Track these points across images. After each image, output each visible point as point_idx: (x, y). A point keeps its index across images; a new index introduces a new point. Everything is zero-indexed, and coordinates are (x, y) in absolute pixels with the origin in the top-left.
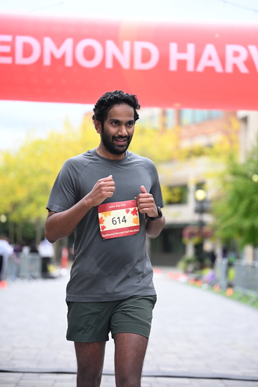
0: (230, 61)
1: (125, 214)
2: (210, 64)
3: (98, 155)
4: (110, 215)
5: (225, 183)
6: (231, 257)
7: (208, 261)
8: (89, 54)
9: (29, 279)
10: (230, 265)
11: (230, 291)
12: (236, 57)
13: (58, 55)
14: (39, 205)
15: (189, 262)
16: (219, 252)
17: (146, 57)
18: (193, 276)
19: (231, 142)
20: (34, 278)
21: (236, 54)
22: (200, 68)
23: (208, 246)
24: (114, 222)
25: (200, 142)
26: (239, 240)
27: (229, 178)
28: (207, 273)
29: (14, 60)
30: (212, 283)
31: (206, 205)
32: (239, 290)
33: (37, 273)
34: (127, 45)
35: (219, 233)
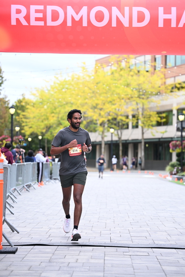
4: (72, 149)
8: (99, 17)
13: (77, 18)
17: (141, 18)
24: (74, 151)
29: (45, 23)
34: (127, 9)
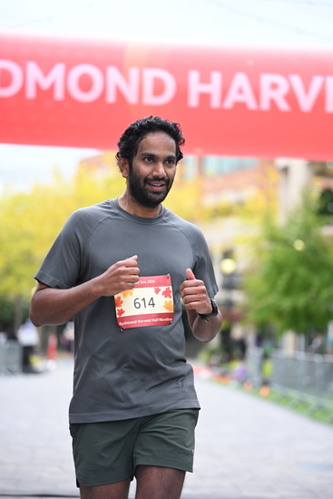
0: (266, 94)
1: (154, 295)
2: (240, 98)
3: (120, 209)
4: (131, 294)
5: (260, 252)
6: (267, 346)
7: (237, 352)
8: (86, 84)
9: (6, 374)
10: (266, 357)
11: (265, 391)
12: (274, 90)
13: (45, 84)
14: (19, 279)
15: (213, 353)
16: (251, 339)
17: (159, 88)
18: (218, 371)
19: (268, 199)
20: (11, 372)
21: (274, 86)
22: (228, 104)
23: (237, 332)
24: (137, 305)
25: (228, 198)
26: (277, 324)
27: (265, 244)
28: (236, 366)
30: (243, 380)
31: (235, 279)
32: (277, 389)
33: (16, 366)
34: (134, 73)
35: (252, 316)
